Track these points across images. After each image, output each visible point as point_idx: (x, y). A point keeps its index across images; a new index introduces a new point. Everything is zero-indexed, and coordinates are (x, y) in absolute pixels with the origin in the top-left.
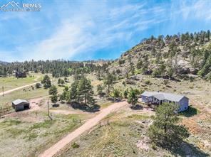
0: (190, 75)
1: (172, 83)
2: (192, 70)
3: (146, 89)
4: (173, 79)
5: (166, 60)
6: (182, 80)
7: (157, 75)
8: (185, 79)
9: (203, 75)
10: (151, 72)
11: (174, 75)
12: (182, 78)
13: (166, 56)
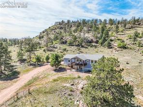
0: (93, 44)
1: (83, 49)
2: (95, 40)
3: (64, 54)
4: (83, 47)
5: (76, 34)
6: (89, 47)
7: (71, 44)
8: (91, 47)
9: (102, 44)
10: (66, 42)
11: (83, 44)
12: (89, 46)
13: (75, 31)
